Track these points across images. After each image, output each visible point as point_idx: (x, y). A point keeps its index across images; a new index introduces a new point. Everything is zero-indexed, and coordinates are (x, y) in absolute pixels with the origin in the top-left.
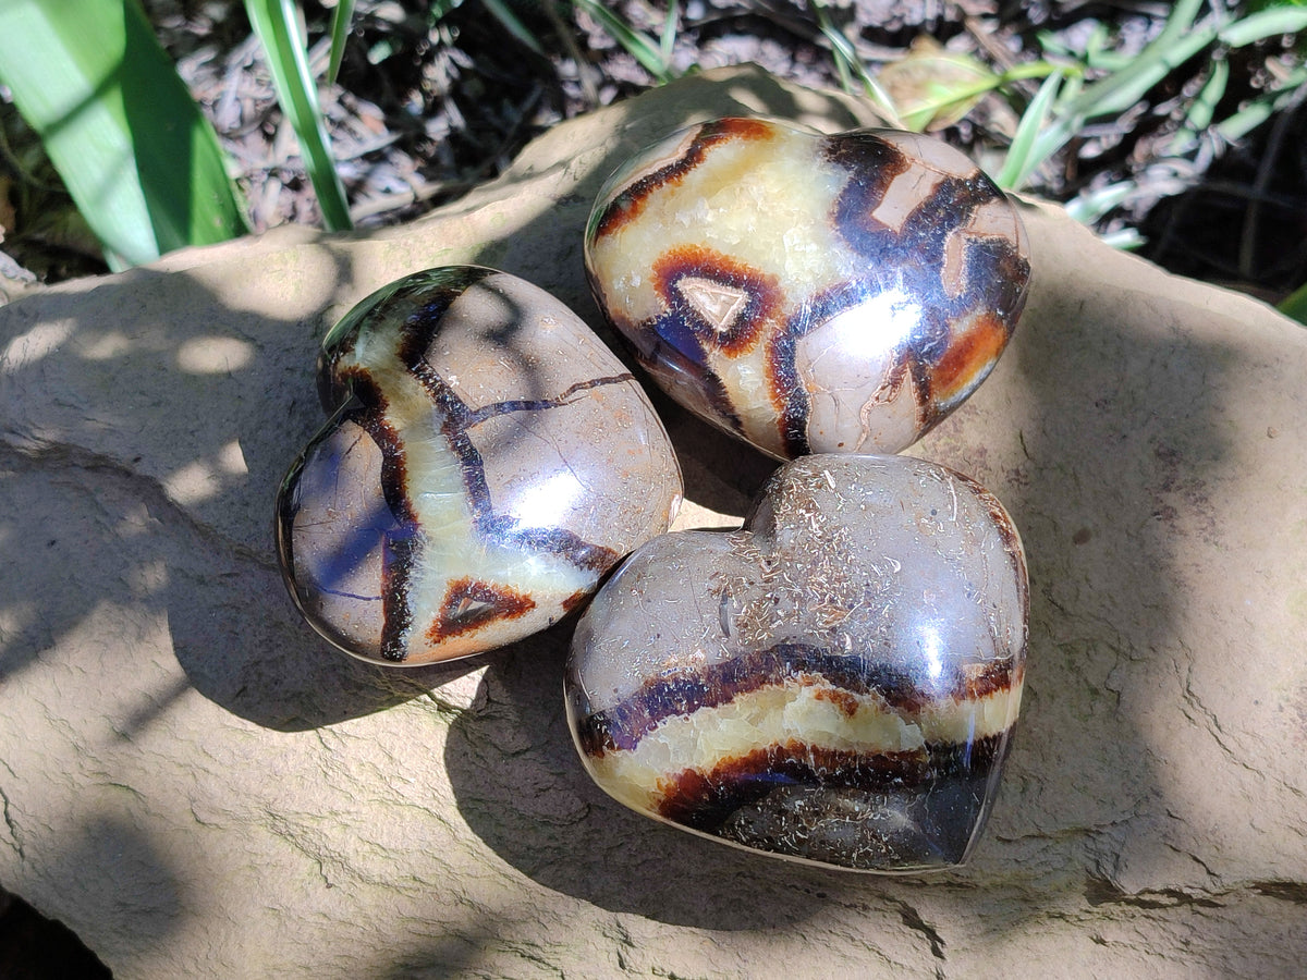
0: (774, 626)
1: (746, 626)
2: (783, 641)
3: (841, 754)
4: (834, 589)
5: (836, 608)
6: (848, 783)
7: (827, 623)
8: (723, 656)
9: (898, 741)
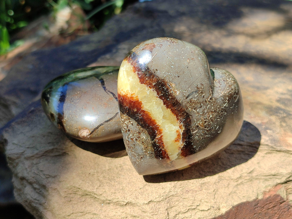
0: (194, 110)
1: (191, 102)
2: (190, 115)
3: (163, 143)
4: (209, 120)
5: (204, 124)
6: (155, 148)
7: (199, 124)
8: (180, 100)
9: (171, 155)
